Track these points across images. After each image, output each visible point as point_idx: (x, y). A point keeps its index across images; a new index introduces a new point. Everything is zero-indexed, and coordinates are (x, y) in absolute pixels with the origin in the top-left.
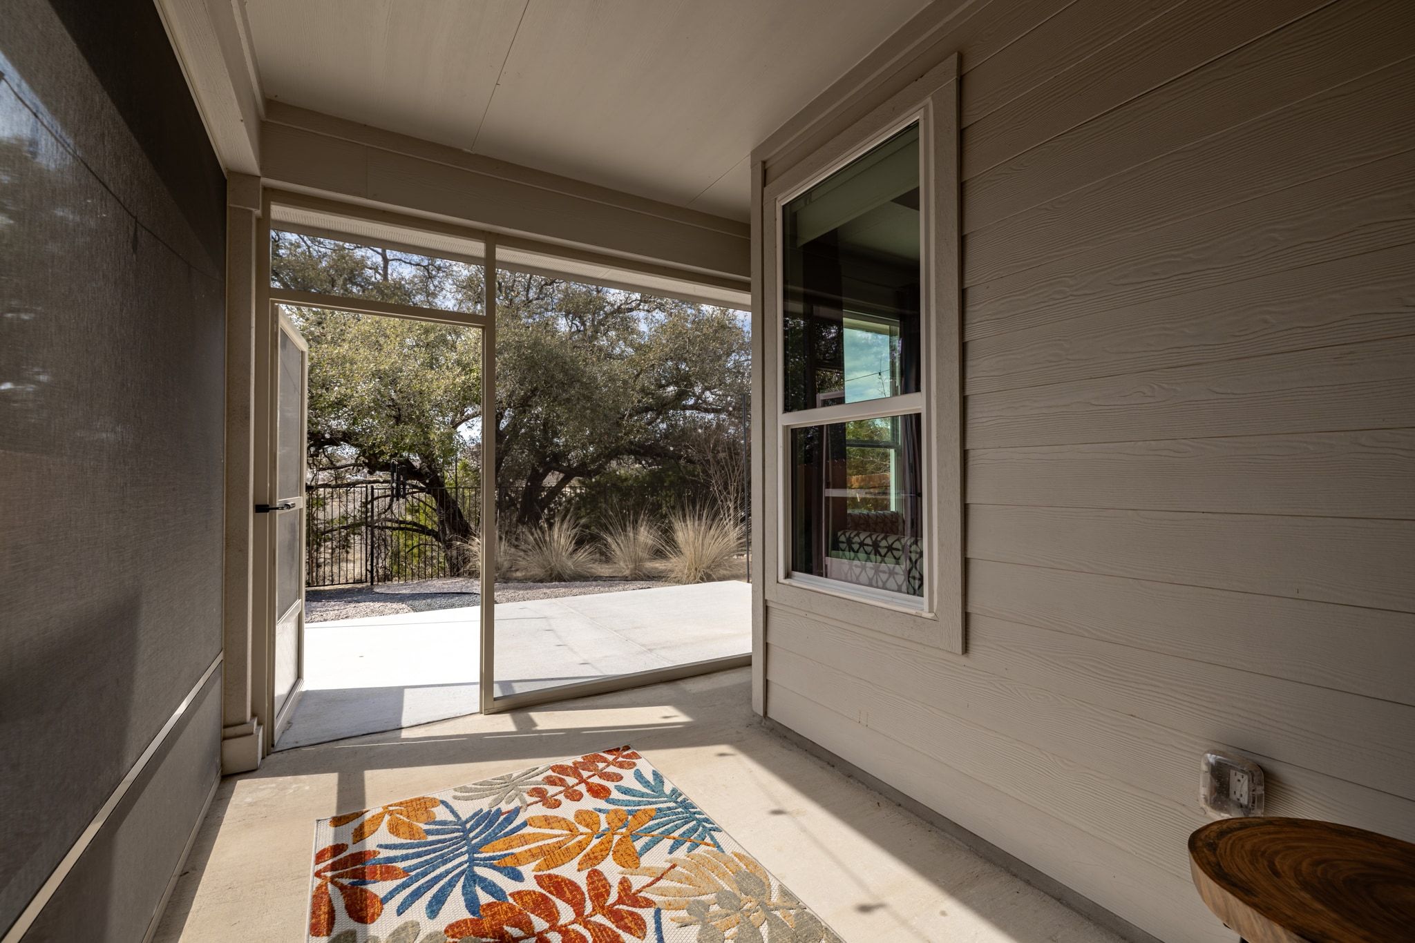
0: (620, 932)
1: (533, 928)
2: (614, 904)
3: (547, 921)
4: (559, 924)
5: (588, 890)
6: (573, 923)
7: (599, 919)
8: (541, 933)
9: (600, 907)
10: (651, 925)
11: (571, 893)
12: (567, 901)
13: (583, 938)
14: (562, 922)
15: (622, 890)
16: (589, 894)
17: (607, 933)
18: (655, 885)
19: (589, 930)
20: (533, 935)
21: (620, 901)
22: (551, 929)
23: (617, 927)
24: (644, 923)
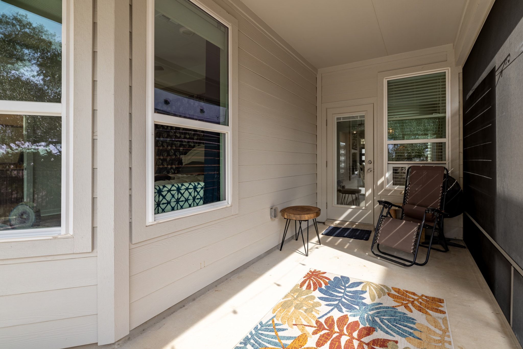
0: (335, 322)
1: (360, 343)
2: (327, 330)
3: (353, 342)
4: (350, 338)
5: (329, 340)
6: (345, 335)
7: (336, 329)
8: (358, 340)
9: (332, 332)
10: (326, 317)
11: (335, 344)
12: (340, 342)
13: (347, 328)
14: (348, 338)
15: (320, 331)
16: (330, 339)
17: (339, 324)
18: (308, 325)
19: (343, 328)
20: (361, 341)
21: (324, 329)
22: (354, 338)
23: (335, 323)
24: (326, 319)
